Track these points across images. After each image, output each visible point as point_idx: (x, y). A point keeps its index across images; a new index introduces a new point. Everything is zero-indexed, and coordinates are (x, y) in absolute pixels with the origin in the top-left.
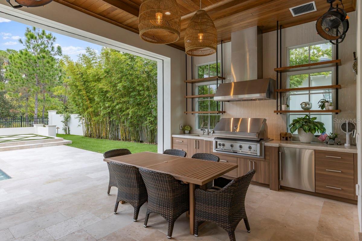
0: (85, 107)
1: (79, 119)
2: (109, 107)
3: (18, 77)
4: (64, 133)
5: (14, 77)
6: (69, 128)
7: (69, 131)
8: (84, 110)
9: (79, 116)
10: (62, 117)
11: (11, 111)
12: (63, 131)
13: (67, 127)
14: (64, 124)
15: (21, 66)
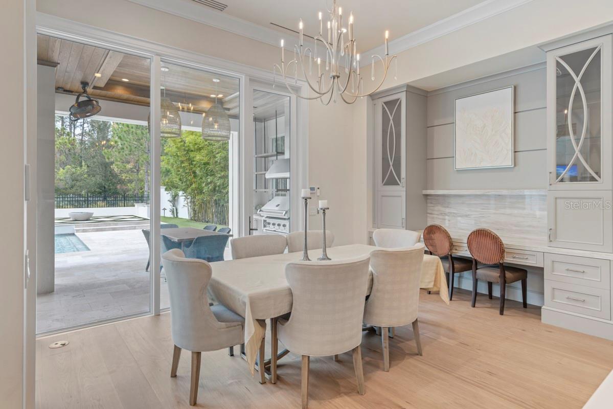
0: (188, 183)
1: (184, 197)
2: (211, 182)
3: (124, 144)
4: (172, 216)
5: (119, 143)
6: (177, 210)
7: (177, 213)
8: (188, 186)
9: (183, 194)
10: (169, 194)
11: (118, 187)
12: (170, 213)
13: (175, 208)
14: (172, 204)
15: (127, 129)
